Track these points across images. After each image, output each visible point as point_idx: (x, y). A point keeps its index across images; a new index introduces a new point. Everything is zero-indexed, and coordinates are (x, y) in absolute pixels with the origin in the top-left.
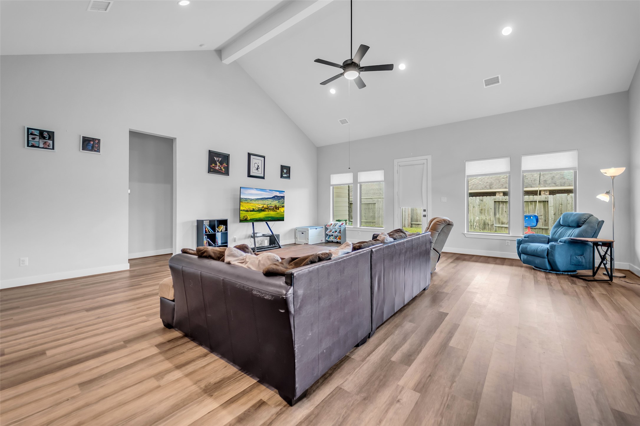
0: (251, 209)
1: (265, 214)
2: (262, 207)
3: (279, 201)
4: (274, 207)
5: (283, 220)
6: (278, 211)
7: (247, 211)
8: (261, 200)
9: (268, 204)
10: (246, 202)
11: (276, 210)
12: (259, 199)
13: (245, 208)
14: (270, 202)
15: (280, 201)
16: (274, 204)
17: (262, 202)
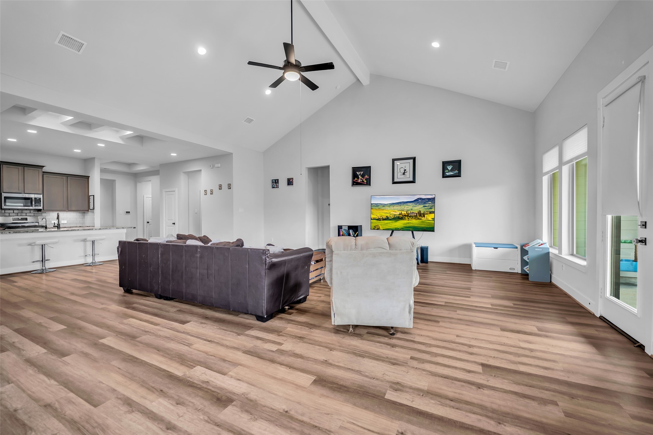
0: (384, 217)
1: (403, 223)
2: (400, 214)
3: (424, 205)
4: (416, 214)
5: (433, 231)
6: (423, 218)
7: (379, 219)
8: (398, 205)
9: (408, 210)
10: (377, 208)
11: (420, 218)
12: (394, 203)
13: (376, 216)
14: (410, 208)
15: (427, 205)
16: (418, 209)
17: (399, 207)
